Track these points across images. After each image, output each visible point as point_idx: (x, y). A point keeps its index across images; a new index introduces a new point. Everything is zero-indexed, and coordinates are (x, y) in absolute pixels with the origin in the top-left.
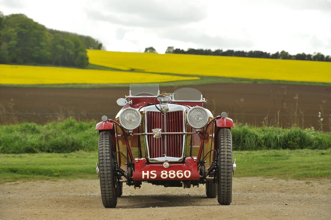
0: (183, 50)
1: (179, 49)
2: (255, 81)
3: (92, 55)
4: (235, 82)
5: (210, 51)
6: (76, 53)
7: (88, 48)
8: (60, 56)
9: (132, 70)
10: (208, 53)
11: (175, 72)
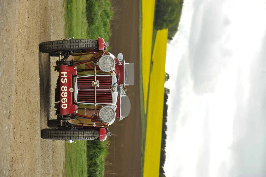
0: (167, 101)
1: (167, 98)
2: (143, 155)
3: (164, 32)
4: (142, 140)
5: (166, 121)
6: (165, 21)
7: (169, 30)
8: (163, 9)
9: (152, 63)
10: (165, 120)
11: (150, 95)
